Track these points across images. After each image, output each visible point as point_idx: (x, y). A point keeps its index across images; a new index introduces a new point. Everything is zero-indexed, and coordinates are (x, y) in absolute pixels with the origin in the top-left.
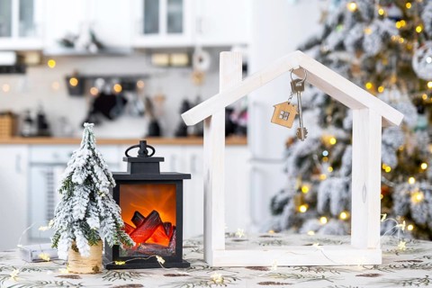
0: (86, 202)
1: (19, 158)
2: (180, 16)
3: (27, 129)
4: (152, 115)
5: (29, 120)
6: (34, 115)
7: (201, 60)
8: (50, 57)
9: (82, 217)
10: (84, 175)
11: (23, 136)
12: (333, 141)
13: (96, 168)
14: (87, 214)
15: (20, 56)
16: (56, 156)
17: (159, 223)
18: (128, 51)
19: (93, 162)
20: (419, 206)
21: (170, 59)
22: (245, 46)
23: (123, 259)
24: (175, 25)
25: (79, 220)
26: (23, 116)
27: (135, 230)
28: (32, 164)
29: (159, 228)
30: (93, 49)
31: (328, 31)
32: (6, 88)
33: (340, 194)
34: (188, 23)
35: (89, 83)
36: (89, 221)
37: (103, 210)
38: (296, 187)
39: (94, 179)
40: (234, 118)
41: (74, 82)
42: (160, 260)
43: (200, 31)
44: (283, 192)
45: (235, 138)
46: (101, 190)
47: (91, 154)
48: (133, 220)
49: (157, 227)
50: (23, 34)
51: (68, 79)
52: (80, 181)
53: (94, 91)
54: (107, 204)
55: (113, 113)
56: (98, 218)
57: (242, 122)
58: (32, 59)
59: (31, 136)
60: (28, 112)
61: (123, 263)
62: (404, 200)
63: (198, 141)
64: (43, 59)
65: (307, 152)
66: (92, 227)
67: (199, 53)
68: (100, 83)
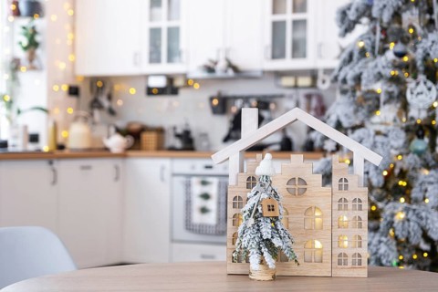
1: (163, 168)
5: (178, 136)
7: (324, 82)
15: (170, 79)
16: (193, 167)
18: (259, 74)
20: (401, 224)
21: (296, 81)
25: (267, 239)
28: (174, 175)
30: (231, 73)
34: (311, 48)
35: (229, 102)
41: (216, 102)
43: (320, 56)
51: (211, 99)
53: (234, 110)
58: (179, 82)
60: (175, 128)
62: (389, 219)
67: (321, 76)
68: (239, 102)
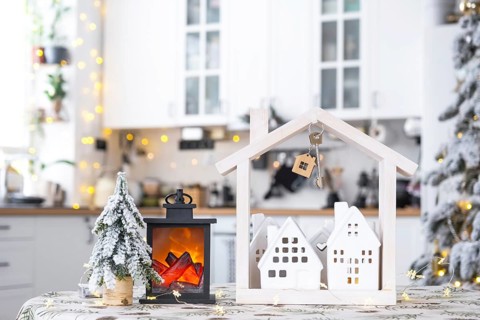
0: (114, 242)
2: (357, 91)
3: (214, 200)
4: (331, 187)
5: (216, 193)
6: (220, 188)
7: (377, 133)
8: (234, 133)
9: (110, 254)
10: (115, 218)
11: (210, 207)
12: (469, 207)
13: (126, 211)
14: (115, 252)
15: (207, 131)
17: (190, 263)
19: (123, 206)
22: (418, 118)
23: (154, 295)
24: (351, 99)
25: (108, 258)
26: (211, 188)
27: (168, 269)
29: (190, 268)
30: (274, 123)
31: (462, 99)
32: (194, 162)
33: (471, 258)
35: (272, 156)
36: (115, 258)
37: (129, 248)
38: (434, 252)
39: (123, 222)
40: (410, 189)
42: (176, 294)
43: (375, 105)
44: (423, 257)
45: (409, 210)
46: (128, 231)
47: (122, 199)
48: (166, 260)
49: (188, 267)
50: (209, 111)
52: (110, 223)
53: (276, 165)
54: (135, 243)
55: (294, 186)
56: (124, 256)
57: (416, 193)
58: (217, 135)
59: (217, 207)
60: (215, 184)
61: (154, 298)
63: (374, 212)
64: (228, 135)
65: (441, 217)
66: (117, 263)
67: (375, 126)
68: (282, 156)
